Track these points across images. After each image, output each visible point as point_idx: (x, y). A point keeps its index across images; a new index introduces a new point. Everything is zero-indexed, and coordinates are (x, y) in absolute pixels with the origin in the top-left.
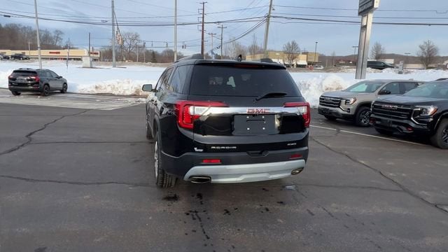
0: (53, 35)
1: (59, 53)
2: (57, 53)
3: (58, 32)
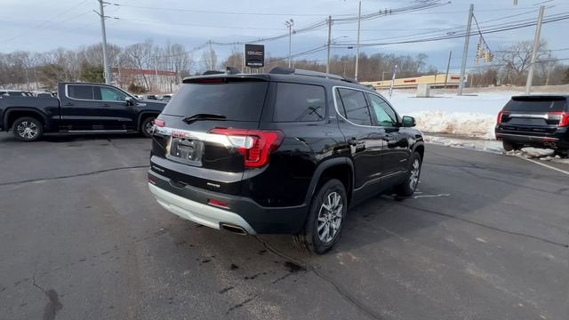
0: (415, 60)
1: (414, 81)
2: (412, 81)
3: (422, 56)
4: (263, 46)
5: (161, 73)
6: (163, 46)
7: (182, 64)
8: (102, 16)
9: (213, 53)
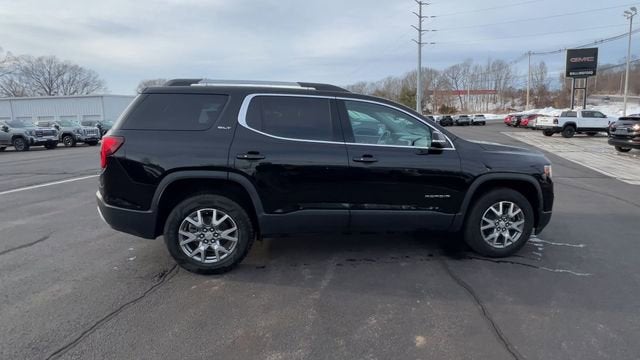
4: (596, 49)
5: (473, 92)
6: (483, 64)
7: (502, 81)
8: (420, 43)
9: (542, 65)
